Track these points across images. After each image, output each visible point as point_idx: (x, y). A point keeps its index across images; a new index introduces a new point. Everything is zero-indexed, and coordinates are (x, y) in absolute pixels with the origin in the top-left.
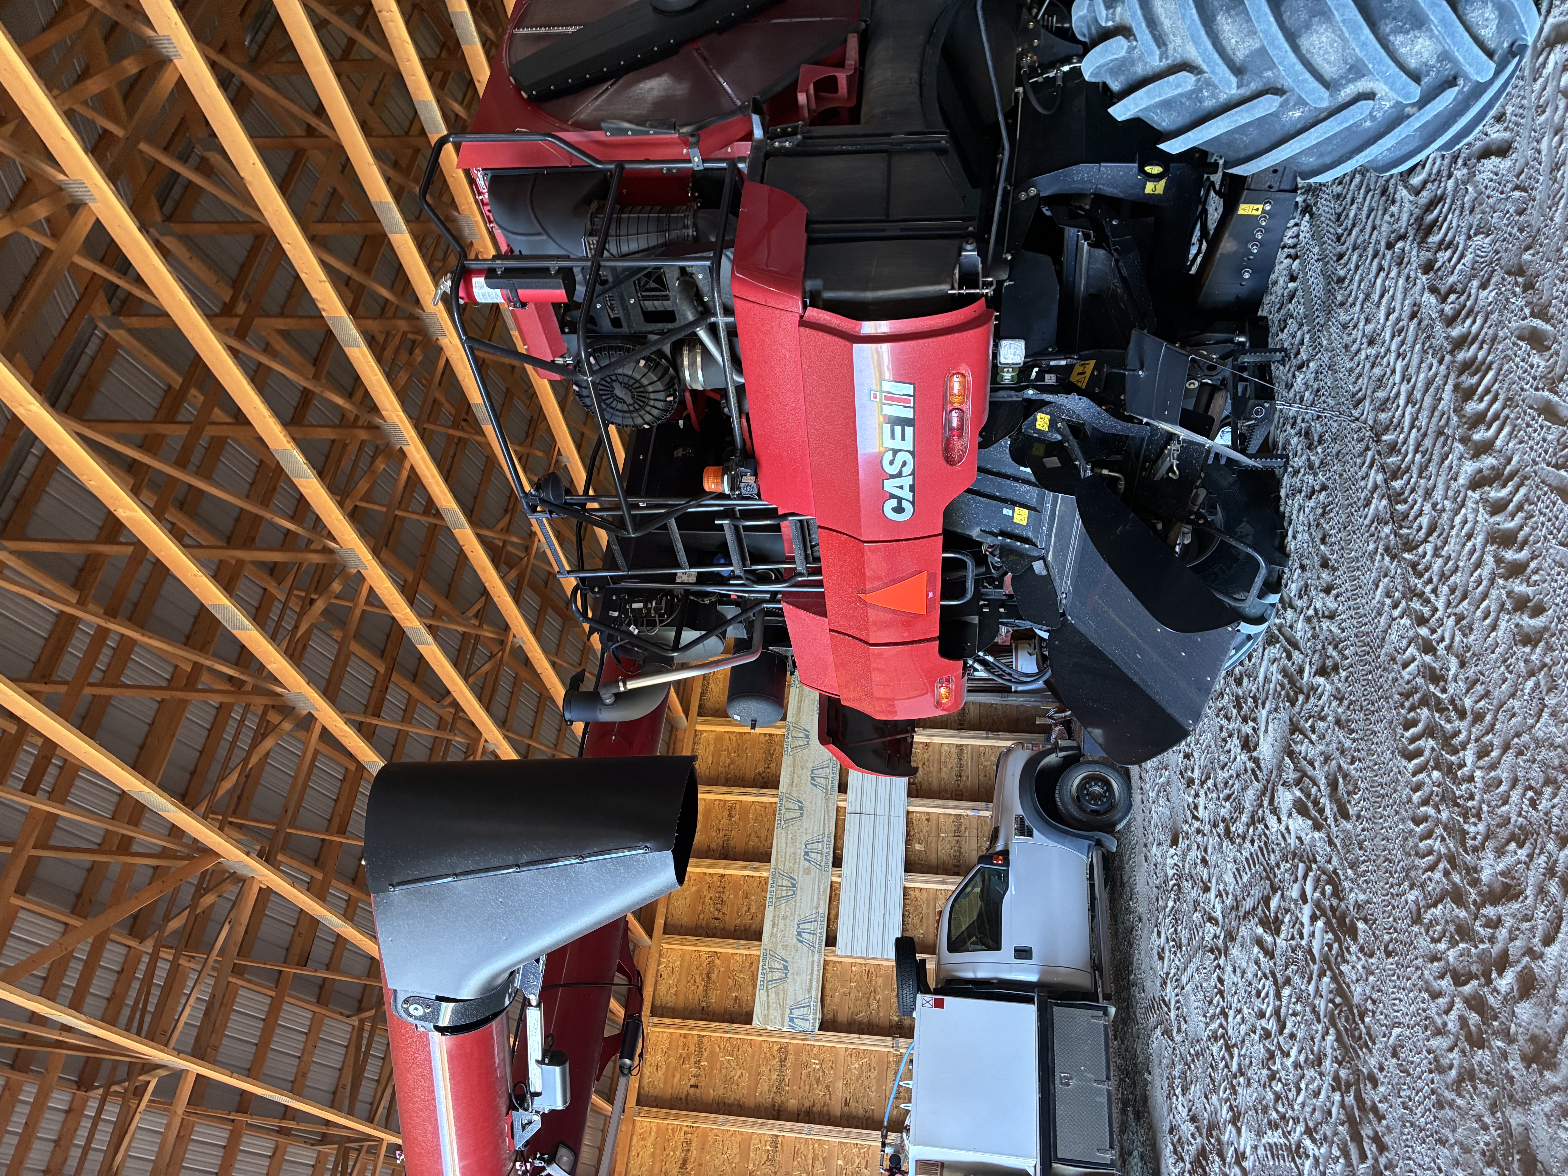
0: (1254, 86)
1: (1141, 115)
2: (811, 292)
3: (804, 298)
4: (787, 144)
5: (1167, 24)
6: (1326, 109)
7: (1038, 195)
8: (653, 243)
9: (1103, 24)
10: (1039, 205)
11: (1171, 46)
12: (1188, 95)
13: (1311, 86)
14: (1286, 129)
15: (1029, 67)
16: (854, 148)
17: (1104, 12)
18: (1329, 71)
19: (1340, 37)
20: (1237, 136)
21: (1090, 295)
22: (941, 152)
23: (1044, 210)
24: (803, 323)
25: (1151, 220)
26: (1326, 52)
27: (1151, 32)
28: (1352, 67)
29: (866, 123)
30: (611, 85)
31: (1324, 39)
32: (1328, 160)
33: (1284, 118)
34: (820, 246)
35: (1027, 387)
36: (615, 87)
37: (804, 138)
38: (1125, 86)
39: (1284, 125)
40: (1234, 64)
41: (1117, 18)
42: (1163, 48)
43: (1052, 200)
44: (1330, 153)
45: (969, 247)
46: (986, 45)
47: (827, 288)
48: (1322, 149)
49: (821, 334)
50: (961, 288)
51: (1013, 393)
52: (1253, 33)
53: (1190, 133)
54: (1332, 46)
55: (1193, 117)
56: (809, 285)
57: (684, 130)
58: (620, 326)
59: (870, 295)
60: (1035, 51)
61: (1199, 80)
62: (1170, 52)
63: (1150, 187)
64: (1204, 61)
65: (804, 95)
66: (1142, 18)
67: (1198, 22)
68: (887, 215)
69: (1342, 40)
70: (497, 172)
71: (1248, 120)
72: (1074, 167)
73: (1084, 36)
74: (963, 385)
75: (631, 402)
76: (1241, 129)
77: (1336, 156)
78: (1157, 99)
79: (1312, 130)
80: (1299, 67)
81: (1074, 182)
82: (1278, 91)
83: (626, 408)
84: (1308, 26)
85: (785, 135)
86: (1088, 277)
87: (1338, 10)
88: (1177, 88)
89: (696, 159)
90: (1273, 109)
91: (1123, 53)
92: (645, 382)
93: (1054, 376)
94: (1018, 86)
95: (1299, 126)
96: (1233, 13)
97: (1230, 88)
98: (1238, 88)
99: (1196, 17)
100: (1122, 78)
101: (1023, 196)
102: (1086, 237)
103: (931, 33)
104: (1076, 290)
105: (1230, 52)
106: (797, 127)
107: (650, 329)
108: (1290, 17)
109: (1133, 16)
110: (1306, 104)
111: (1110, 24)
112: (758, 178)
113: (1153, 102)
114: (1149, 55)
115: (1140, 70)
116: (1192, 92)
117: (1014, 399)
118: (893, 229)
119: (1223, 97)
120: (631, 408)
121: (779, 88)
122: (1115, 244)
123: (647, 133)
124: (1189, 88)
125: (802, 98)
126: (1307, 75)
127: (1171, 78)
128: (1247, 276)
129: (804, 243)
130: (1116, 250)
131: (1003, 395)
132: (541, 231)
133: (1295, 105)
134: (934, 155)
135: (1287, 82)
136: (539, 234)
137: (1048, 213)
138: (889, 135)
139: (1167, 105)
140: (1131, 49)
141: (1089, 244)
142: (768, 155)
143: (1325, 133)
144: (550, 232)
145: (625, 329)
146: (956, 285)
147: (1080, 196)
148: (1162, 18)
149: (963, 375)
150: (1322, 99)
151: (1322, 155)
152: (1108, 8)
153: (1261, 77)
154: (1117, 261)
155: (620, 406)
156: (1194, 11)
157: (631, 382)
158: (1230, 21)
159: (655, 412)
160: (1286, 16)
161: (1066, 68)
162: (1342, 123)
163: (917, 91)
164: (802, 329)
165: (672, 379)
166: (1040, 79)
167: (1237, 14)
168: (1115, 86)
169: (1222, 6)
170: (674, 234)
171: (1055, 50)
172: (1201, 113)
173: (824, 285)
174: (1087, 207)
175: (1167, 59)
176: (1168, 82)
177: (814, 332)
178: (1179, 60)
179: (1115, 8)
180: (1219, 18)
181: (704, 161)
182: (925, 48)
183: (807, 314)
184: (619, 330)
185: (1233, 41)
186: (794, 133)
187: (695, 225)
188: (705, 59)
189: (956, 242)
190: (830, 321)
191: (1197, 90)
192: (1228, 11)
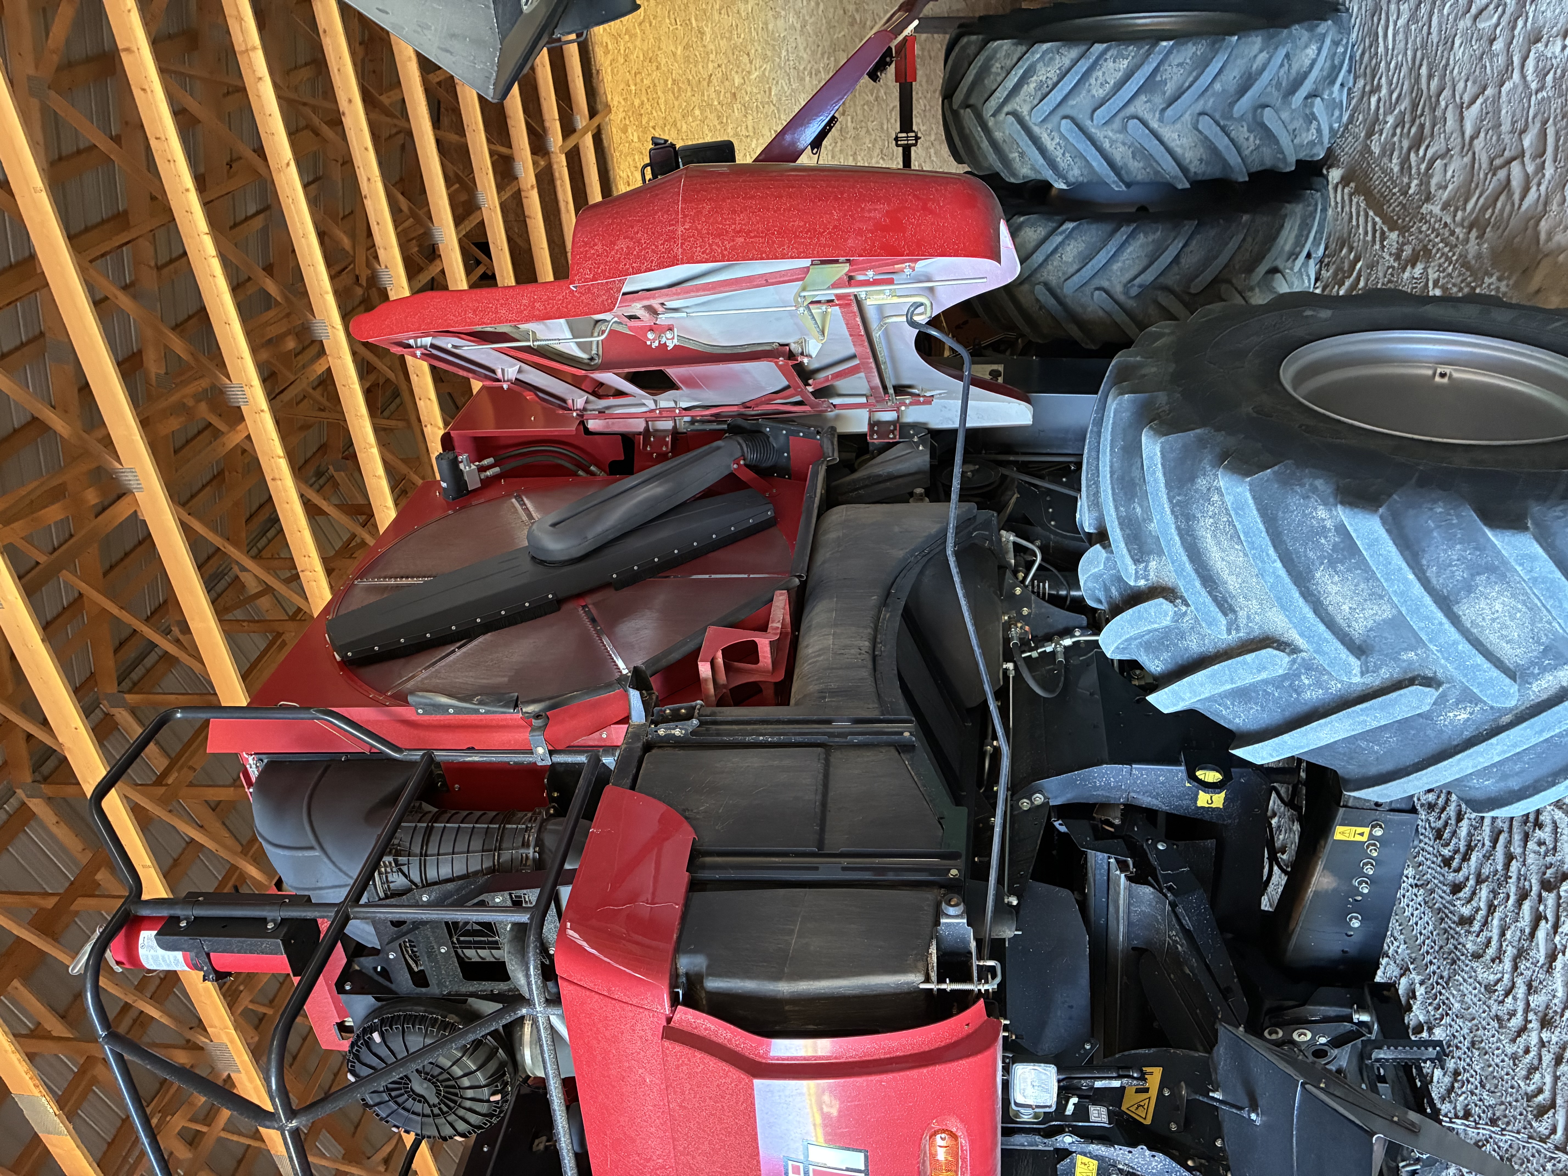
0: (1385, 674)
1: (1200, 708)
2: (687, 975)
3: (673, 985)
4: (677, 732)
5: (1232, 583)
6: (1511, 710)
7: (1045, 804)
8: (475, 867)
9: (1132, 583)
10: (1049, 818)
11: (1242, 614)
12: (1278, 682)
13: (1487, 675)
14: (1445, 737)
15: (1020, 639)
16: (775, 739)
17: (1132, 568)
18: (1511, 654)
19: (1524, 603)
20: (1363, 744)
21: (1134, 949)
22: (904, 748)
23: (1056, 824)
24: (671, 1033)
25: (1211, 843)
26: (1504, 626)
27: (1209, 593)
28: (1547, 650)
29: (796, 704)
30: (459, 648)
31: (1498, 606)
32: (1514, 784)
33: (1441, 721)
34: (709, 895)
35: (1060, 1130)
36: (464, 650)
37: (702, 723)
38: (1170, 666)
39: (1441, 731)
40: (1352, 640)
41: (1152, 576)
42: (1231, 616)
43: (1067, 811)
44: (1517, 774)
45: (952, 911)
46: (963, 602)
47: (714, 971)
48: (1506, 768)
49: (698, 1054)
50: (941, 980)
51: (1038, 1139)
52: (1377, 595)
53: (1286, 737)
54: (1512, 618)
55: (1287, 714)
56: (685, 963)
57: (531, 708)
58: (426, 985)
59: (785, 988)
60: (1026, 619)
61: (1294, 661)
62: (1242, 621)
63: (1203, 799)
64: (1302, 635)
65: (708, 665)
66: (1194, 575)
67: (1287, 580)
68: (821, 844)
69: (1530, 609)
70: (275, 758)
71: (1383, 723)
72: (1095, 769)
73: (1100, 602)
74: (953, 1152)
75: (436, 1101)
76: (1372, 735)
77: (1528, 779)
78: (1228, 687)
79: (1494, 740)
80: (1464, 646)
81: (1095, 788)
82: (1429, 682)
83: (427, 1111)
84: (1469, 588)
85: (676, 718)
86: (1130, 924)
87: (1521, 565)
88: (1259, 671)
89: (540, 750)
90: (1425, 708)
91: (1167, 622)
92: (457, 1071)
93: (1104, 1110)
94: (1007, 661)
95: (1467, 734)
96: (1340, 567)
97: (1349, 673)
98: (1362, 674)
99: (1282, 572)
100: (1166, 655)
101: (1025, 804)
102: (1123, 866)
103: (888, 594)
104: (1112, 937)
105: (1344, 625)
106: (694, 708)
107: (471, 989)
108: (1438, 575)
109: (1180, 571)
110: (1475, 700)
111: (1142, 583)
112: (628, 781)
113: (1222, 689)
114: (1210, 624)
115: (1194, 646)
116: (1284, 677)
117: (1040, 1148)
118: (829, 870)
119: (1335, 688)
120: (436, 1111)
121: (676, 656)
122: (1167, 878)
123: (477, 711)
124: (1281, 672)
125: (704, 669)
126: (1480, 659)
127: (1249, 657)
128: (1356, 924)
129: (683, 890)
130: (1170, 889)
131: (1021, 1141)
132: (314, 843)
133: (1457, 703)
134: (893, 752)
135: (1442, 667)
136: (312, 848)
137: (1063, 829)
138: (828, 722)
139: (1243, 694)
140: (1179, 617)
141: (1128, 878)
142: (648, 747)
143: (1515, 745)
144: (325, 846)
145: (434, 989)
146: (934, 975)
147: (1105, 806)
148: (1225, 575)
149: (953, 1136)
150: (1506, 695)
151: (1505, 777)
152: (1136, 562)
153: (1396, 659)
154: (1173, 905)
155: (418, 1107)
156: (1279, 564)
157: (437, 1071)
158: (1336, 578)
159: (474, 1119)
160: (1431, 572)
161: (1068, 642)
162: (1541, 732)
163: (870, 664)
164: (667, 1043)
165: (502, 1065)
166: (1035, 654)
167: (1349, 570)
168: (1154, 665)
169: (1321, 558)
170: (506, 856)
171: (1050, 620)
172: (1300, 709)
173: (708, 967)
174: (1117, 822)
175: (1238, 630)
176: (1245, 663)
177: (687, 1050)
178: (1257, 632)
179: (1148, 562)
180: (1318, 575)
181: (551, 753)
182: (880, 612)
183: (677, 1017)
184: (424, 990)
185: (1346, 608)
186: (689, 717)
187: (539, 843)
188: (593, 620)
189: (930, 896)
190: (716, 1033)
191: (1291, 676)
192: (1332, 564)
